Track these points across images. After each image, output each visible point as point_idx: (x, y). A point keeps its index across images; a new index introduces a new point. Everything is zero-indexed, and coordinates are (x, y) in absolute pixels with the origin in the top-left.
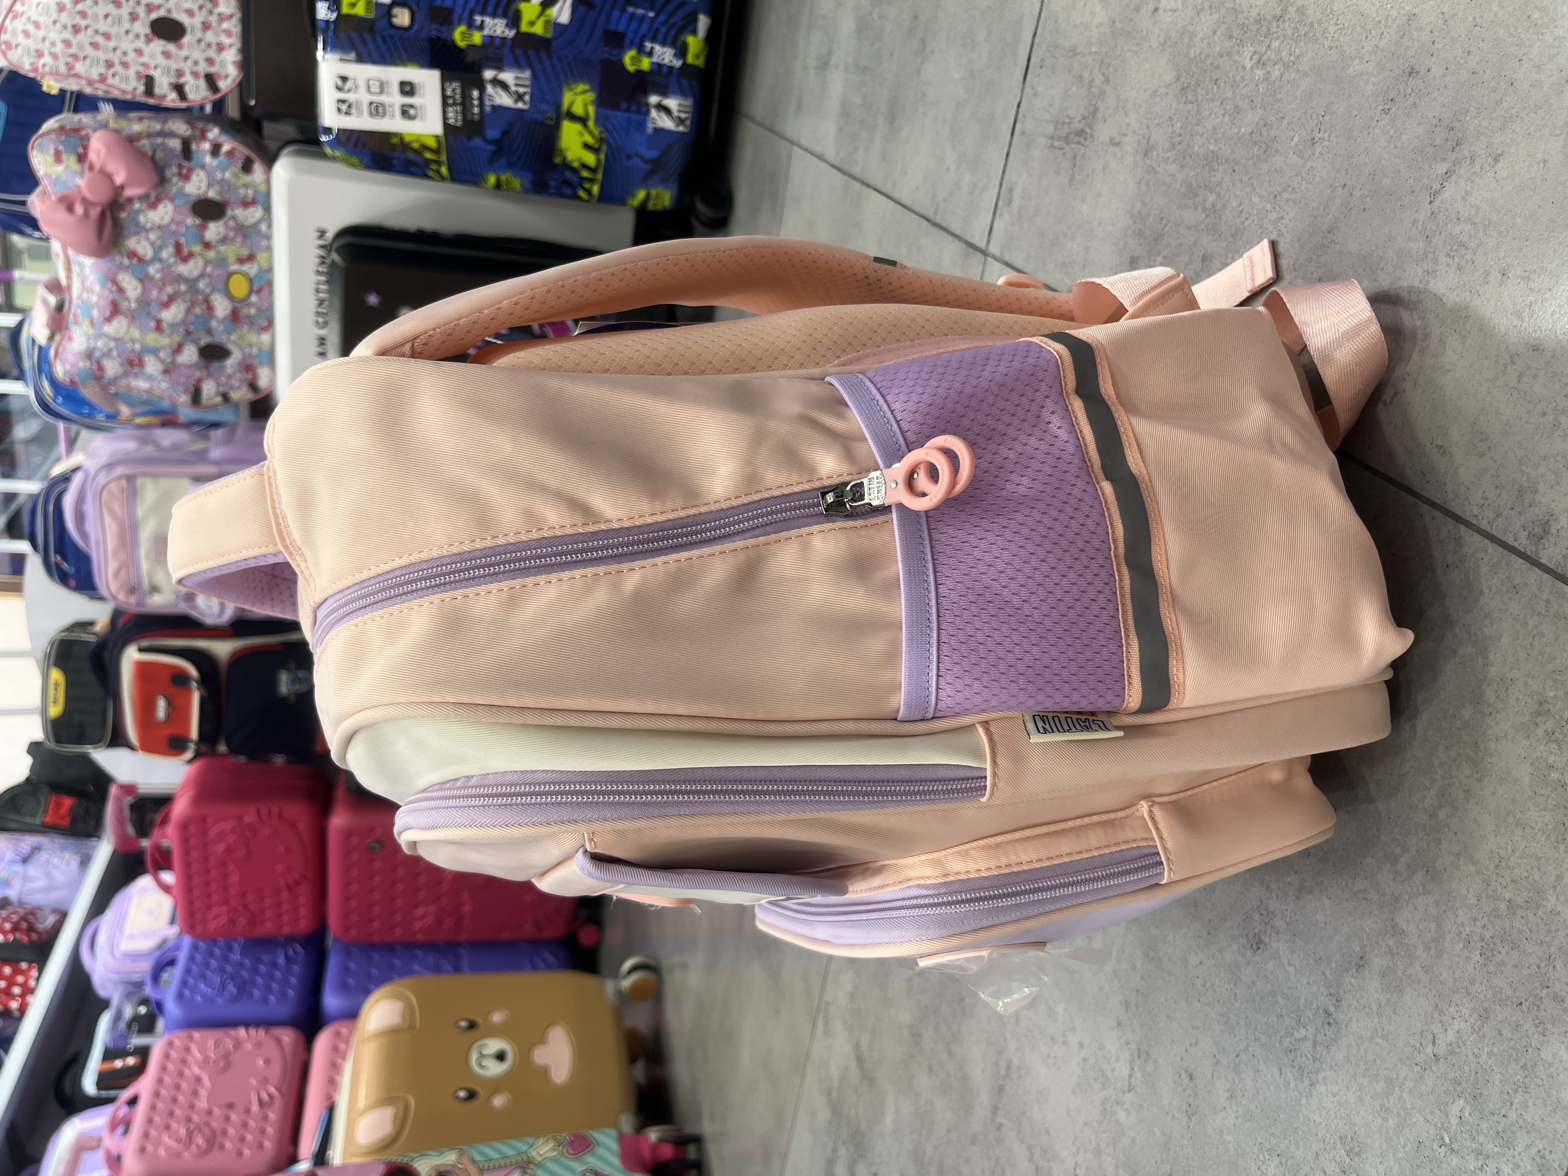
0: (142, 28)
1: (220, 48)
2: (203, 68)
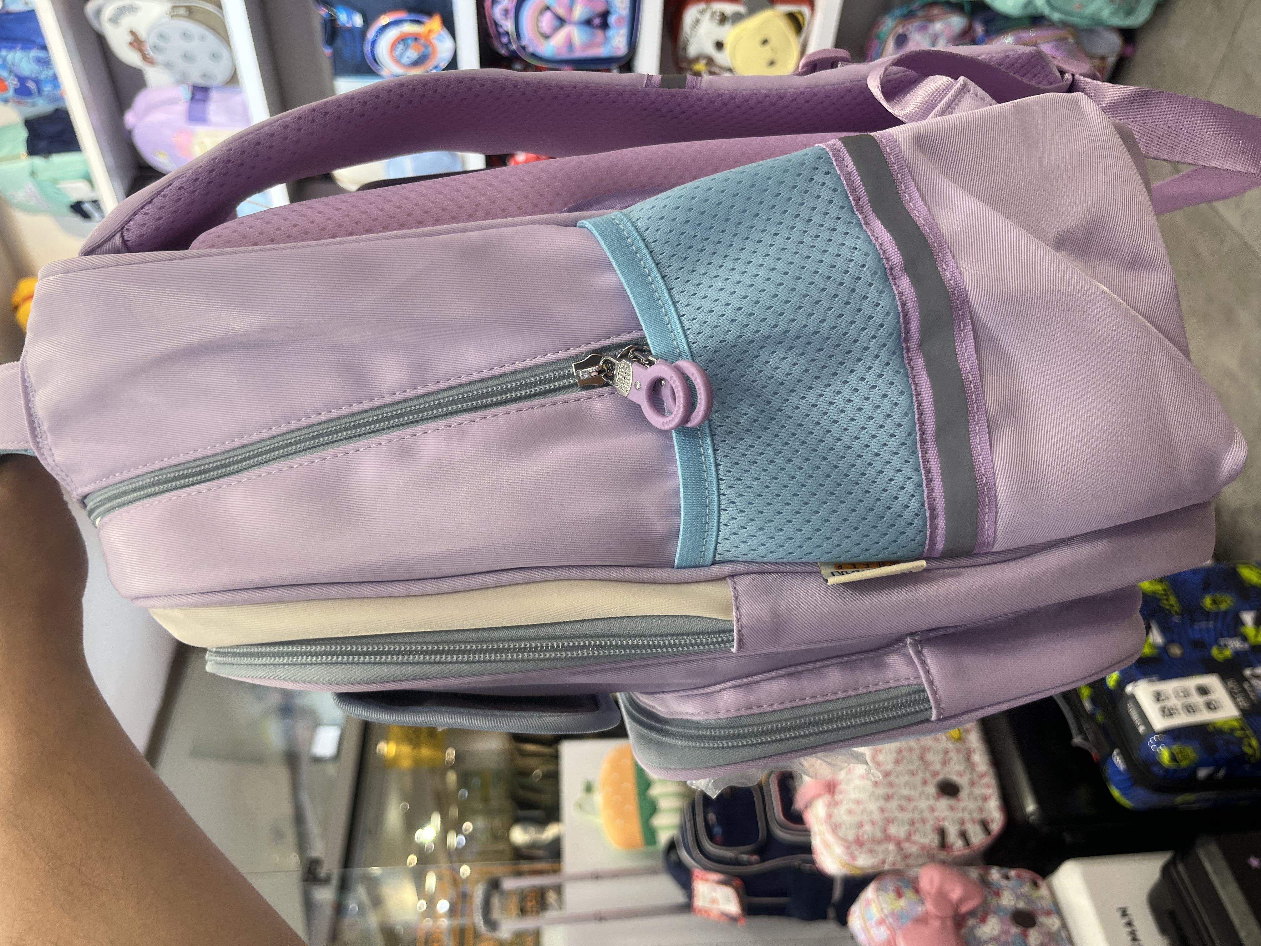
0: (931, 790)
1: (985, 799)
2: (977, 816)
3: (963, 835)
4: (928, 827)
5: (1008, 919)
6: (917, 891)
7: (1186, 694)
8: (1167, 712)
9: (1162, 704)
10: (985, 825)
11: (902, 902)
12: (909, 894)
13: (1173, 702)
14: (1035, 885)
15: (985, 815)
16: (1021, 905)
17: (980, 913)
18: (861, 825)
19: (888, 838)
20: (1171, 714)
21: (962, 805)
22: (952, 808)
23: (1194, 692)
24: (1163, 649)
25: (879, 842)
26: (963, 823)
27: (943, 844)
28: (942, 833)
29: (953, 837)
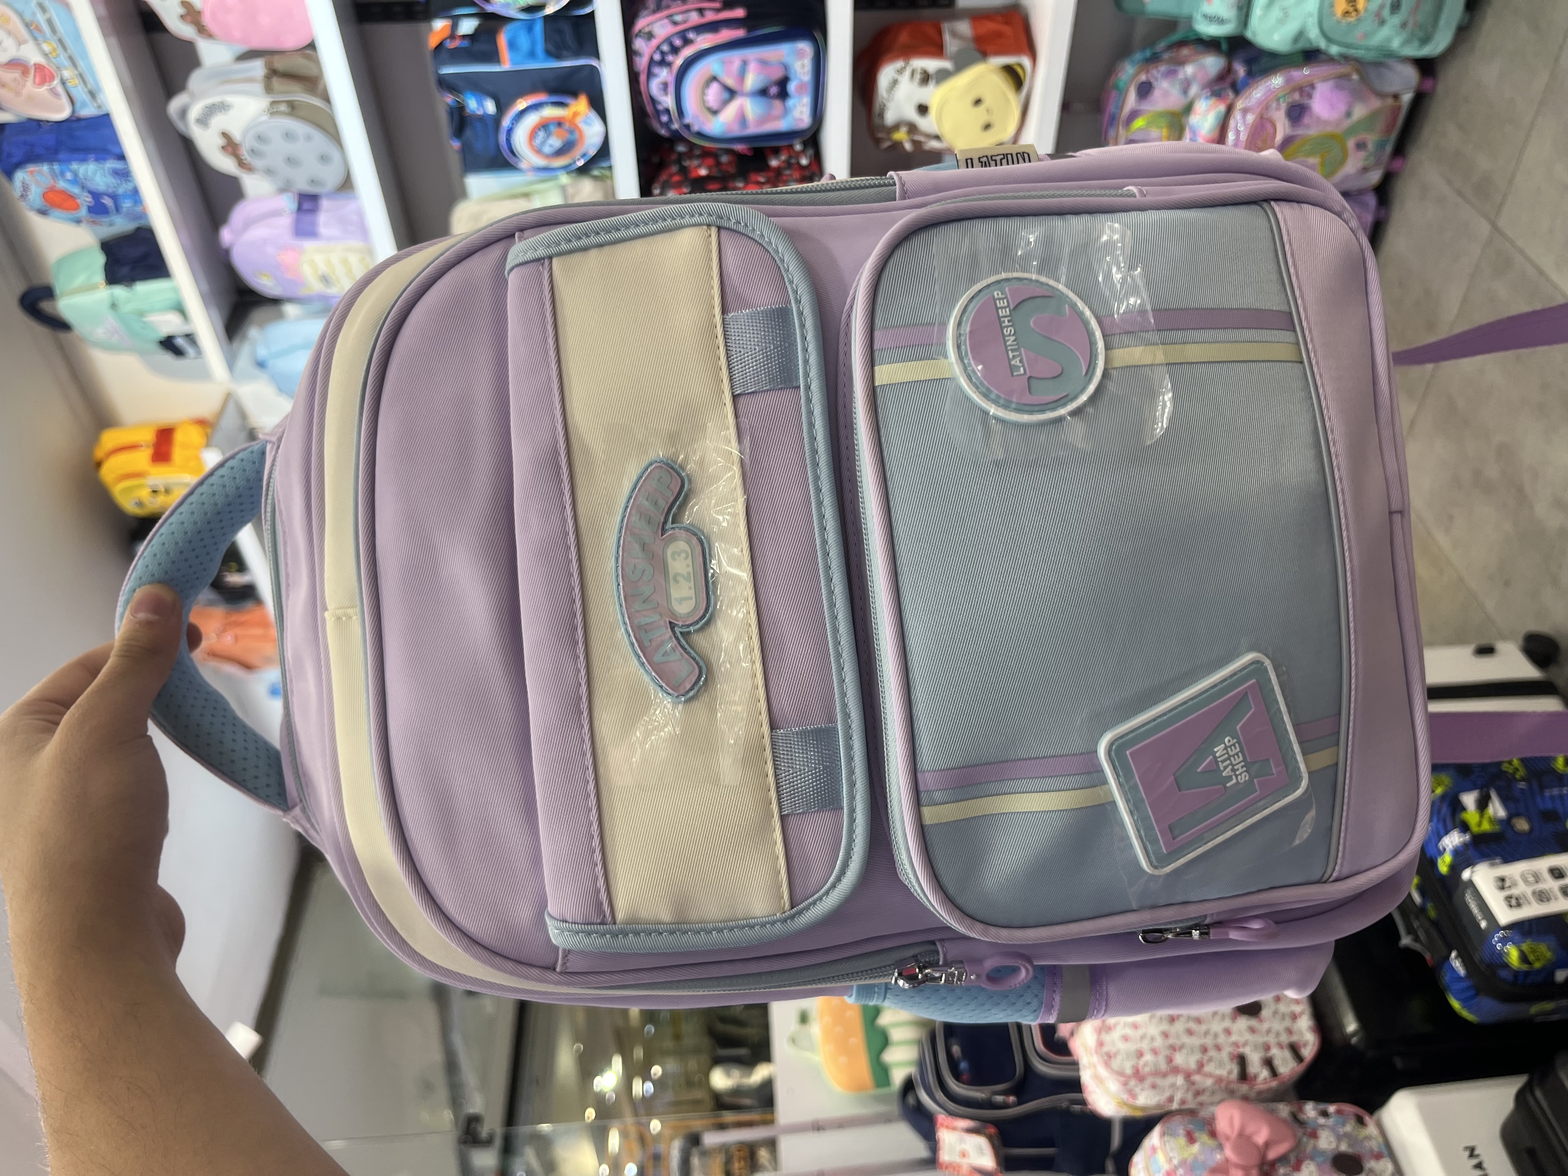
1: (1294, 1017)
2: (1285, 1039)
3: (1268, 1063)
4: (1225, 1055)
5: (1328, 1166)
6: (1213, 1134)
7: (1537, 878)
8: (1514, 902)
9: (1507, 893)
10: (1294, 1049)
11: (1196, 1148)
12: (1203, 1138)
13: (1521, 889)
14: (1360, 1121)
15: (1294, 1038)
16: (1344, 1147)
17: (1293, 1160)
18: (1140, 1054)
19: (1176, 1070)
20: (1519, 905)
21: (1266, 1026)
22: (1252, 1030)
23: (1547, 876)
24: (1507, 823)
25: (1164, 1075)
26: (1267, 1048)
27: (1244, 1076)
28: (1242, 1061)
29: (1255, 1066)
